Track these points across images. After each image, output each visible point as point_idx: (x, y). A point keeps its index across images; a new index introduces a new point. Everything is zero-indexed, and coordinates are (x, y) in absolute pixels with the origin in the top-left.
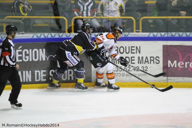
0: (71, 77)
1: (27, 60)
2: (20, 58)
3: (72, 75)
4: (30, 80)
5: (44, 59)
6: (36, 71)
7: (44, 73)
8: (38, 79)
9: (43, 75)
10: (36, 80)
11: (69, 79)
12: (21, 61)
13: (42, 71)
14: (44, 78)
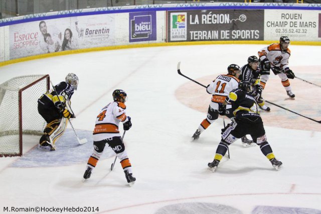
0: (248, 36)
1: (215, 23)
2: (210, 21)
3: (249, 35)
4: (217, 38)
5: (228, 22)
6: (222, 31)
7: (228, 33)
8: (223, 37)
9: (227, 34)
10: (222, 38)
11: (247, 38)
12: (211, 23)
13: (227, 31)
14: (228, 36)
